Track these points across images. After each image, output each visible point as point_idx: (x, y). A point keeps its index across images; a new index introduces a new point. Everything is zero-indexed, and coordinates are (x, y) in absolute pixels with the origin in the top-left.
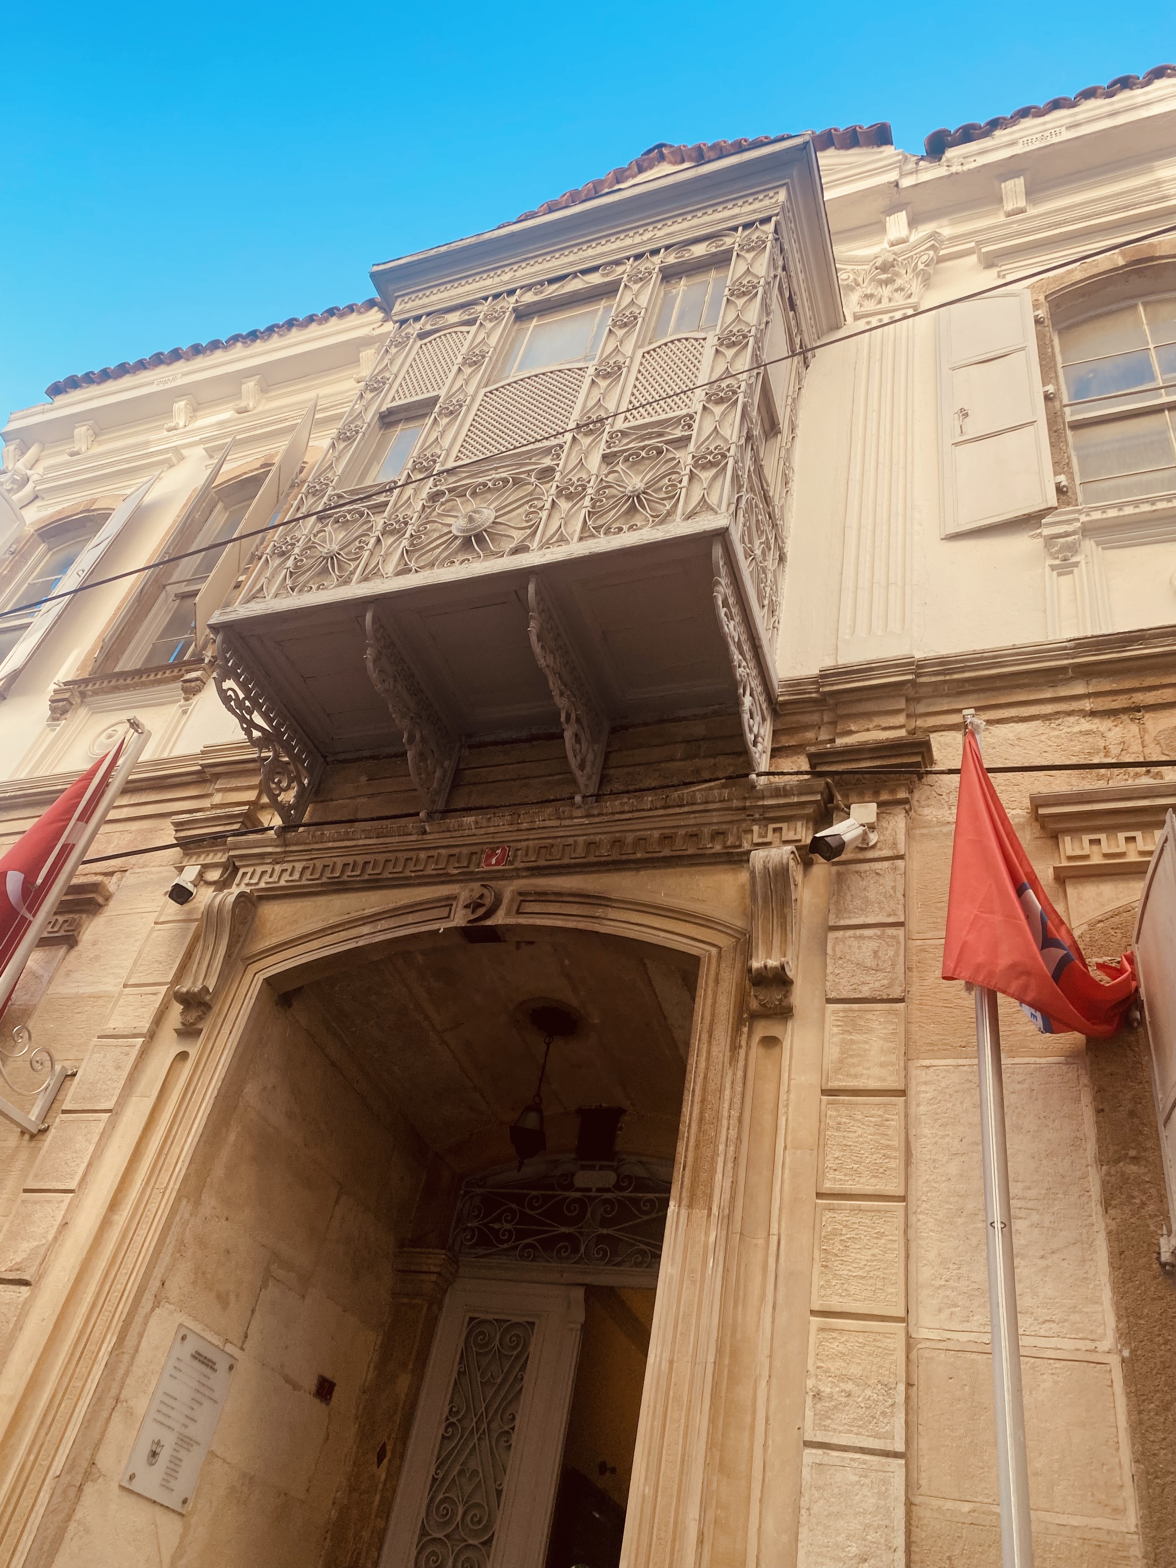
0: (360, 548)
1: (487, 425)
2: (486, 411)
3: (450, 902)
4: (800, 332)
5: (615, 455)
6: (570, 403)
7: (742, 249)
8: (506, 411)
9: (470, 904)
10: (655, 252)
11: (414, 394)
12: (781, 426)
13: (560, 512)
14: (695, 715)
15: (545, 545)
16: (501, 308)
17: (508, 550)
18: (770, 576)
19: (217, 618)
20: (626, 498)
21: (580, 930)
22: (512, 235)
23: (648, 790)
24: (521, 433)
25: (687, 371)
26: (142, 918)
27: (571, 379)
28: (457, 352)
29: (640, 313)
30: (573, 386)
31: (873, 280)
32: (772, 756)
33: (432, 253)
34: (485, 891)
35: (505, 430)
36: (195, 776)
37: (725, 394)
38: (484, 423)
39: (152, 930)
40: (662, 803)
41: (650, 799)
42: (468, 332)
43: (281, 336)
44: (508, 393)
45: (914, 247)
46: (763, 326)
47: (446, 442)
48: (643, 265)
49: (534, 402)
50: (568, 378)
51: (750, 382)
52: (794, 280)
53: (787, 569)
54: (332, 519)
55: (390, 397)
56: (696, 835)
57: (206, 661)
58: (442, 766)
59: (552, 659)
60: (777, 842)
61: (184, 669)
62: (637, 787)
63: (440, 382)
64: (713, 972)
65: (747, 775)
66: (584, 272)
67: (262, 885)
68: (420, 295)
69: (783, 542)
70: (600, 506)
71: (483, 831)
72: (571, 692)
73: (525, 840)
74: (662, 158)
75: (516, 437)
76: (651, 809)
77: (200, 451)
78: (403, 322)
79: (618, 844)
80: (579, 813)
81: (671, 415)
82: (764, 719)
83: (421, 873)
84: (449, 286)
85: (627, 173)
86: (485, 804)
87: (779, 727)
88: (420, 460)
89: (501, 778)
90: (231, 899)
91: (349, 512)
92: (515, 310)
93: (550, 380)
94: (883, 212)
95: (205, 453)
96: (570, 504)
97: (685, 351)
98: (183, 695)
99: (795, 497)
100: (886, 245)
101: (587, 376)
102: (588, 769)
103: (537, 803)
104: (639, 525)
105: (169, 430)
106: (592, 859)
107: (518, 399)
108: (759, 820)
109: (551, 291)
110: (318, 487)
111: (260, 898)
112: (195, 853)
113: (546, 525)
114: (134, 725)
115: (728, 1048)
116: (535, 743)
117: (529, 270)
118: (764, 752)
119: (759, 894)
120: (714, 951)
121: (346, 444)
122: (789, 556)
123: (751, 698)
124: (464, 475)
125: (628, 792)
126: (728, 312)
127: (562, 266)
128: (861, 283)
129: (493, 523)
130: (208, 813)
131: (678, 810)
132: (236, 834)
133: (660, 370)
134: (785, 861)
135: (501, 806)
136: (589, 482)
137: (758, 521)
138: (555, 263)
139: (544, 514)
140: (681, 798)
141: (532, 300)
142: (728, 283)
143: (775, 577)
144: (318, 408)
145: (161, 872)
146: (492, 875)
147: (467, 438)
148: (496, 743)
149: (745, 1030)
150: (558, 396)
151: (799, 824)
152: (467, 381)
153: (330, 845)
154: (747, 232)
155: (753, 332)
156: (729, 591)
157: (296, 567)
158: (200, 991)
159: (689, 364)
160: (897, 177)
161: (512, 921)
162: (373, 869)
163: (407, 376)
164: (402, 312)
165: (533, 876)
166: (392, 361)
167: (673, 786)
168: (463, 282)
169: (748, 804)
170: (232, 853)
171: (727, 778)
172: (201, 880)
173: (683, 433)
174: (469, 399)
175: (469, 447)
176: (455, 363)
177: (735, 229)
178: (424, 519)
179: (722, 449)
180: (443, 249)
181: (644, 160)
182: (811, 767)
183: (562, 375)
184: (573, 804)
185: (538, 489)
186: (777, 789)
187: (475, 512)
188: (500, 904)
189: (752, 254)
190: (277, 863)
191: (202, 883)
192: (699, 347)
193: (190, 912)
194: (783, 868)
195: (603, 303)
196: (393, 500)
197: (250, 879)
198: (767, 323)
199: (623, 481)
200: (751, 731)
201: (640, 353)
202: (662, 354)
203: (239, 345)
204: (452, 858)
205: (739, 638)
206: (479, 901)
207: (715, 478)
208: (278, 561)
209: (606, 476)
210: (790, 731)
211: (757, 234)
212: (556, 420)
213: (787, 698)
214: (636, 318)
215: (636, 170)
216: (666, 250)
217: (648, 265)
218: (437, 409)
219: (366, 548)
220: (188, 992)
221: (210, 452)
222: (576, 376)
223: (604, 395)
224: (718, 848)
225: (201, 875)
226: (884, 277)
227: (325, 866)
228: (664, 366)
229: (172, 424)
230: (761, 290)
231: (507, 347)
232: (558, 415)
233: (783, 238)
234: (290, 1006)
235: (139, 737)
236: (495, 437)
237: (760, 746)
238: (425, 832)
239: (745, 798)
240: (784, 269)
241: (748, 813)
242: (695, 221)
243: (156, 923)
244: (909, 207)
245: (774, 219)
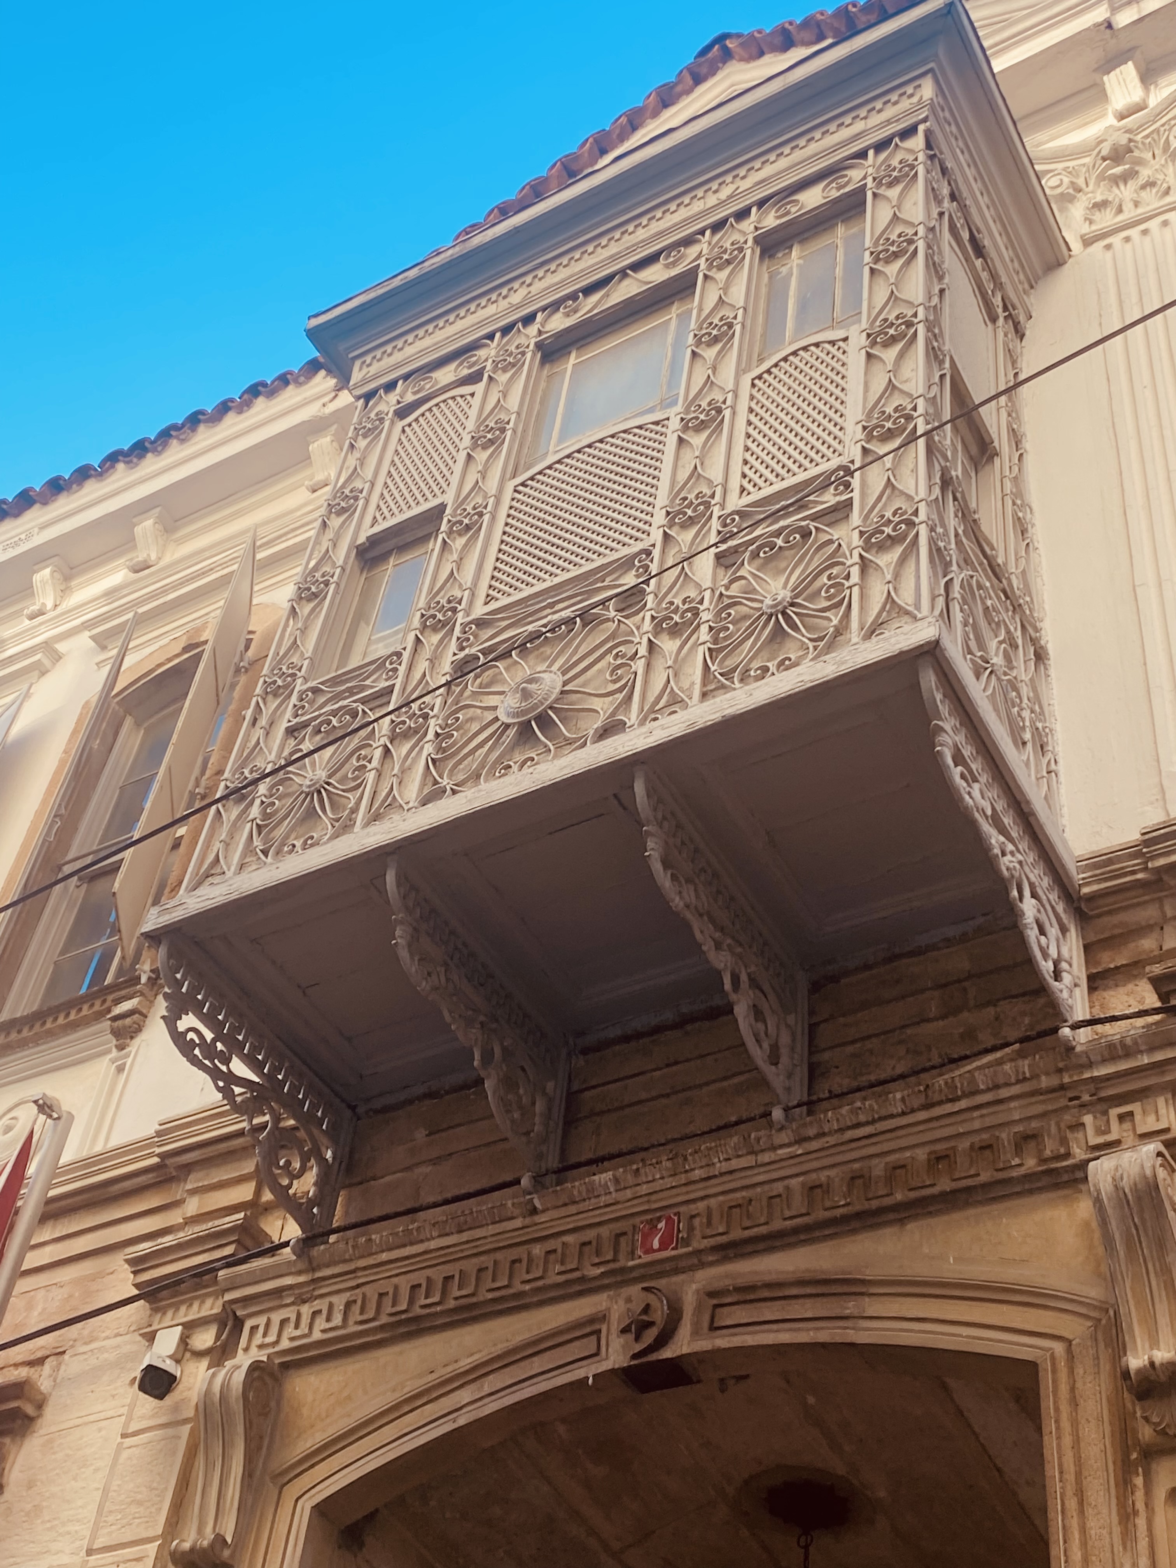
0: (359, 768)
1: (525, 537)
2: (521, 516)
3: (596, 1327)
4: (999, 286)
5: (735, 551)
6: (650, 480)
7: (880, 184)
8: (552, 510)
9: (629, 1325)
10: (743, 214)
11: (405, 508)
12: (996, 444)
13: (664, 657)
14: (947, 940)
15: (650, 715)
16: (517, 347)
17: (592, 732)
18: (1025, 691)
19: (153, 920)
20: (764, 617)
21: (823, 1345)
22: (517, 231)
23: (894, 1080)
24: (582, 541)
25: (826, 396)
26: (100, 1430)
27: (646, 442)
28: (460, 430)
29: (735, 317)
30: (649, 452)
31: (1101, 178)
32: (1092, 988)
33: (397, 282)
34: (652, 1299)
35: (555, 540)
36: (150, 1176)
37: (894, 423)
38: (521, 535)
39: (120, 1448)
40: (922, 1100)
41: (898, 1095)
42: (472, 395)
43: (183, 441)
44: (550, 481)
45: (1159, 115)
46: (935, 300)
47: (467, 576)
48: (728, 239)
49: (594, 488)
50: (641, 440)
51: (931, 395)
52: (973, 210)
53: (1052, 672)
54: (310, 729)
55: (368, 520)
56: (989, 1147)
57: (144, 979)
58: (544, 1093)
59: (692, 894)
60: (1129, 1139)
61: (110, 998)
62: (873, 1078)
63: (442, 481)
64: (1064, 1388)
65: (1056, 1030)
66: (637, 266)
67: (285, 1344)
68: (389, 348)
69: (1037, 630)
70: (725, 638)
71: (629, 1193)
72: (733, 938)
73: (702, 1198)
74: (727, 55)
75: (575, 548)
76: (904, 1113)
77: (84, 640)
78: (368, 397)
79: (861, 1181)
80: (784, 1137)
81: (814, 471)
82: (1064, 930)
83: (540, 1283)
84: (430, 327)
85: (679, 88)
86: (625, 1148)
87: (1092, 938)
88: (432, 612)
89: (644, 1096)
90: (239, 1377)
91: (334, 713)
92: (539, 346)
93: (613, 449)
94: (1096, 70)
95: (93, 644)
96: (678, 642)
97: (817, 364)
98: (114, 1042)
99: (1042, 550)
100: (1110, 120)
101: (669, 432)
102: (784, 1060)
103: (711, 1131)
104: (793, 657)
105: (31, 617)
106: (822, 1215)
107: (568, 488)
108: (1091, 1104)
109: (591, 305)
110: (280, 682)
111: (286, 1366)
112: (170, 1306)
113: (646, 682)
114: (45, 1107)
115: (1115, 1519)
116: (689, 1027)
117: (551, 279)
118: (1076, 985)
119: (1117, 1236)
120: (1058, 1348)
121: (312, 605)
122: (1051, 648)
123: (1034, 901)
124: (504, 623)
125: (859, 1089)
126: (876, 288)
127: (603, 264)
128: (1084, 186)
129: (562, 692)
130: (181, 1234)
131: (949, 1108)
132: (231, 1262)
133: (783, 403)
134: (1148, 1172)
135: (653, 1146)
136: (701, 602)
137: (986, 609)
138: (588, 261)
139: (639, 666)
140: (951, 1085)
141: (562, 327)
142: (868, 243)
143: (1035, 690)
144: (258, 543)
145: (118, 1346)
146: (658, 1268)
147: (498, 564)
148: (626, 1039)
149: (1139, 1481)
150: (629, 473)
151: (1161, 1101)
152: (484, 474)
153: (384, 1256)
154: (883, 156)
155: (921, 315)
156: (960, 738)
157: (266, 816)
158: (212, 1545)
159: (827, 384)
160: (1108, 15)
161: (704, 1345)
162: (460, 1288)
163: (389, 481)
164: (365, 381)
165: (725, 1259)
166: (362, 461)
167: (934, 1067)
168: (452, 317)
169: (1066, 1080)
170: (228, 1297)
171: (1021, 1041)
172: (186, 1350)
173: (838, 498)
174: (491, 501)
175: (504, 577)
176: (461, 447)
177: (862, 154)
178: (452, 704)
179: (905, 512)
180: (413, 273)
181: (700, 65)
182: (1161, 998)
183: (630, 437)
184: (771, 1125)
185: (622, 625)
186: (1111, 1046)
187: (530, 681)
188: (679, 1319)
189: (898, 189)
190: (304, 1302)
191: (188, 1355)
192: (839, 354)
193: (176, 1408)
194: (1148, 1184)
195: (675, 310)
196: (398, 683)
197: (265, 1335)
198: (942, 291)
199: (755, 591)
200: (1045, 955)
201: (746, 380)
202: (782, 376)
203: (121, 466)
204: (587, 1249)
205: (993, 809)
206: (645, 1317)
207: (903, 560)
208: (235, 812)
209: (727, 588)
210: (1111, 942)
211: (899, 156)
212: (633, 512)
213: (1095, 887)
214: (730, 326)
215: (691, 82)
216: (759, 208)
217: (736, 236)
218: (444, 527)
219: (369, 767)
220: (192, 1549)
221: (102, 642)
222: (653, 435)
223: (702, 458)
224: (1031, 1163)
225: (184, 1341)
226: (1118, 170)
227: (381, 1295)
228: (789, 394)
229: (35, 608)
230: (921, 245)
231: (537, 407)
232: (634, 503)
233: (941, 153)
234: (361, 1545)
235: (55, 1126)
236: (541, 554)
237: (1067, 978)
238: (534, 1211)
239: (1060, 1071)
240: (953, 197)
241: (1071, 1094)
242: (798, 155)
243: (124, 1436)
244: (1138, 54)
245: (921, 128)
